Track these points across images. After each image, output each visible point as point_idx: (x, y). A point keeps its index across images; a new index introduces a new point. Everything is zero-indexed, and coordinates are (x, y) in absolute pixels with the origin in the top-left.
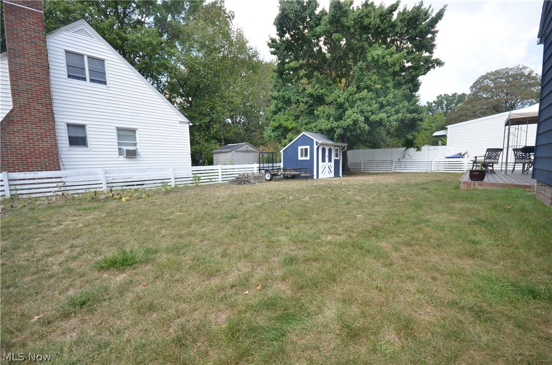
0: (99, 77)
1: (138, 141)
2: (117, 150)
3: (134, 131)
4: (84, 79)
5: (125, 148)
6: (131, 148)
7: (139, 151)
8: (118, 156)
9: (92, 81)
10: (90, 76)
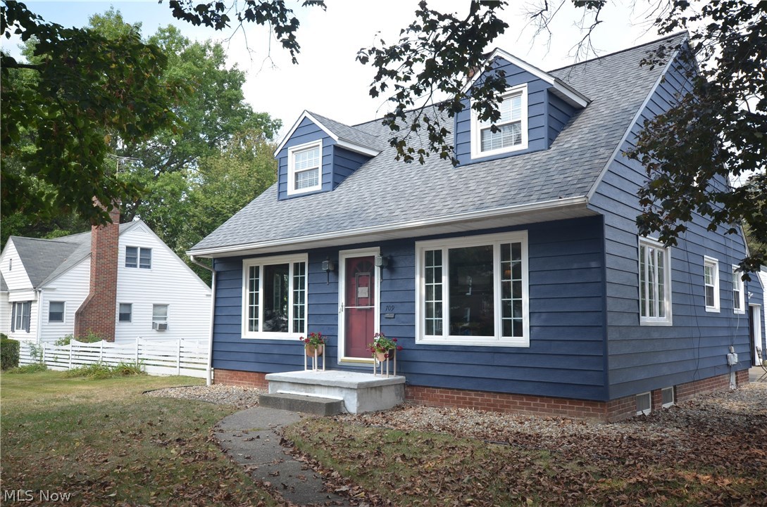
0: (146, 263)
1: (168, 315)
2: (152, 324)
3: (166, 306)
4: (135, 266)
5: (158, 322)
6: (163, 322)
7: (169, 325)
8: (151, 329)
9: (141, 266)
10: (141, 256)
